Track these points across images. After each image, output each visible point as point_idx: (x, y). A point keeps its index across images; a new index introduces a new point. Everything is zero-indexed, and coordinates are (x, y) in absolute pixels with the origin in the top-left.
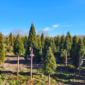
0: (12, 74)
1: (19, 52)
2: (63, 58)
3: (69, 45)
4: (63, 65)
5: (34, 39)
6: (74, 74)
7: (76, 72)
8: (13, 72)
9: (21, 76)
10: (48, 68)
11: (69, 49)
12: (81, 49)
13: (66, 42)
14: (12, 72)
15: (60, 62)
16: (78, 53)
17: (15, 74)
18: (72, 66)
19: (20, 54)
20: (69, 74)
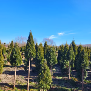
0: (8, 87)
1: (16, 63)
2: (67, 70)
3: (73, 56)
4: (66, 78)
5: (32, 49)
6: (77, 88)
7: (79, 86)
8: (10, 85)
9: (18, 89)
10: (41, 83)
11: (73, 60)
12: (83, 61)
13: (69, 52)
14: (8, 84)
15: (64, 74)
16: (80, 65)
17: (12, 87)
18: (76, 79)
19: (18, 64)
20: (71, 88)
